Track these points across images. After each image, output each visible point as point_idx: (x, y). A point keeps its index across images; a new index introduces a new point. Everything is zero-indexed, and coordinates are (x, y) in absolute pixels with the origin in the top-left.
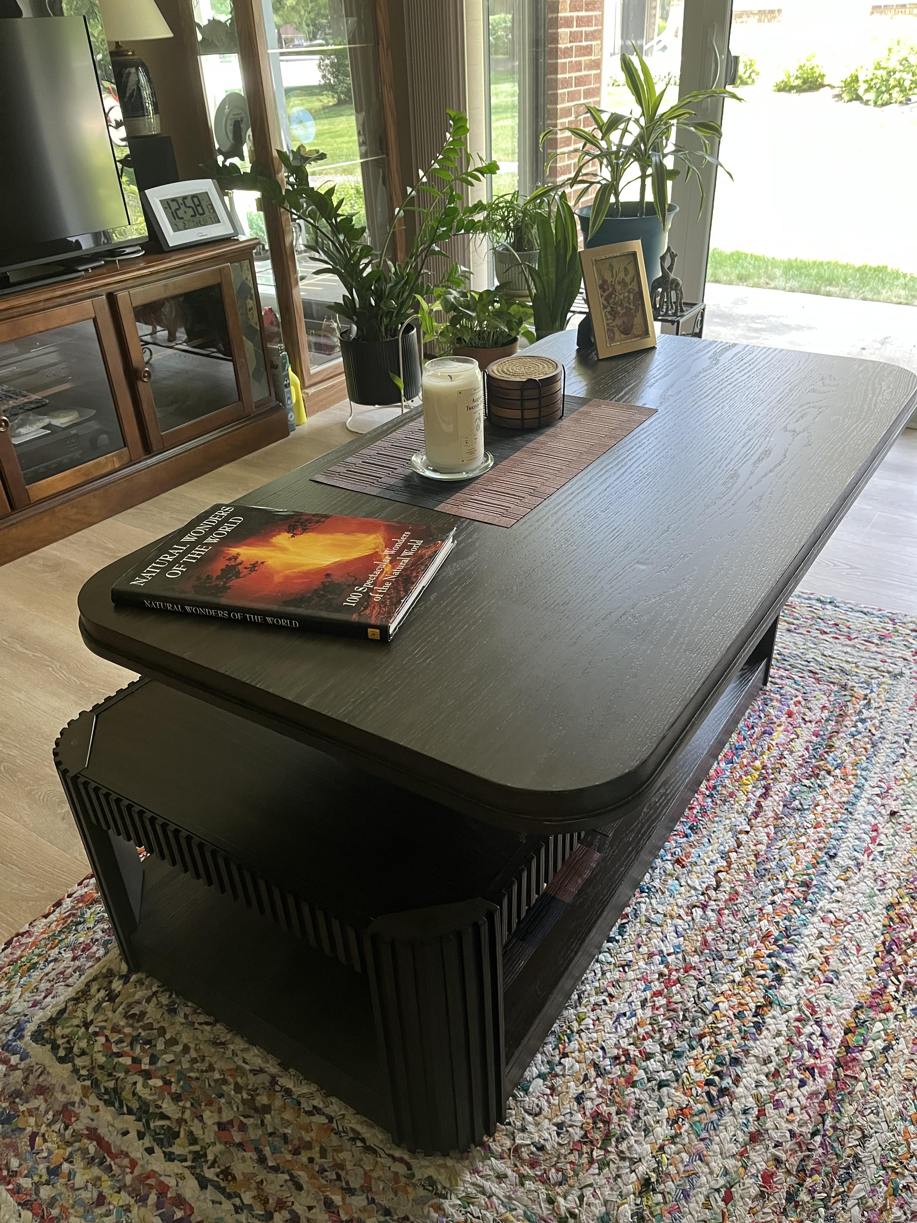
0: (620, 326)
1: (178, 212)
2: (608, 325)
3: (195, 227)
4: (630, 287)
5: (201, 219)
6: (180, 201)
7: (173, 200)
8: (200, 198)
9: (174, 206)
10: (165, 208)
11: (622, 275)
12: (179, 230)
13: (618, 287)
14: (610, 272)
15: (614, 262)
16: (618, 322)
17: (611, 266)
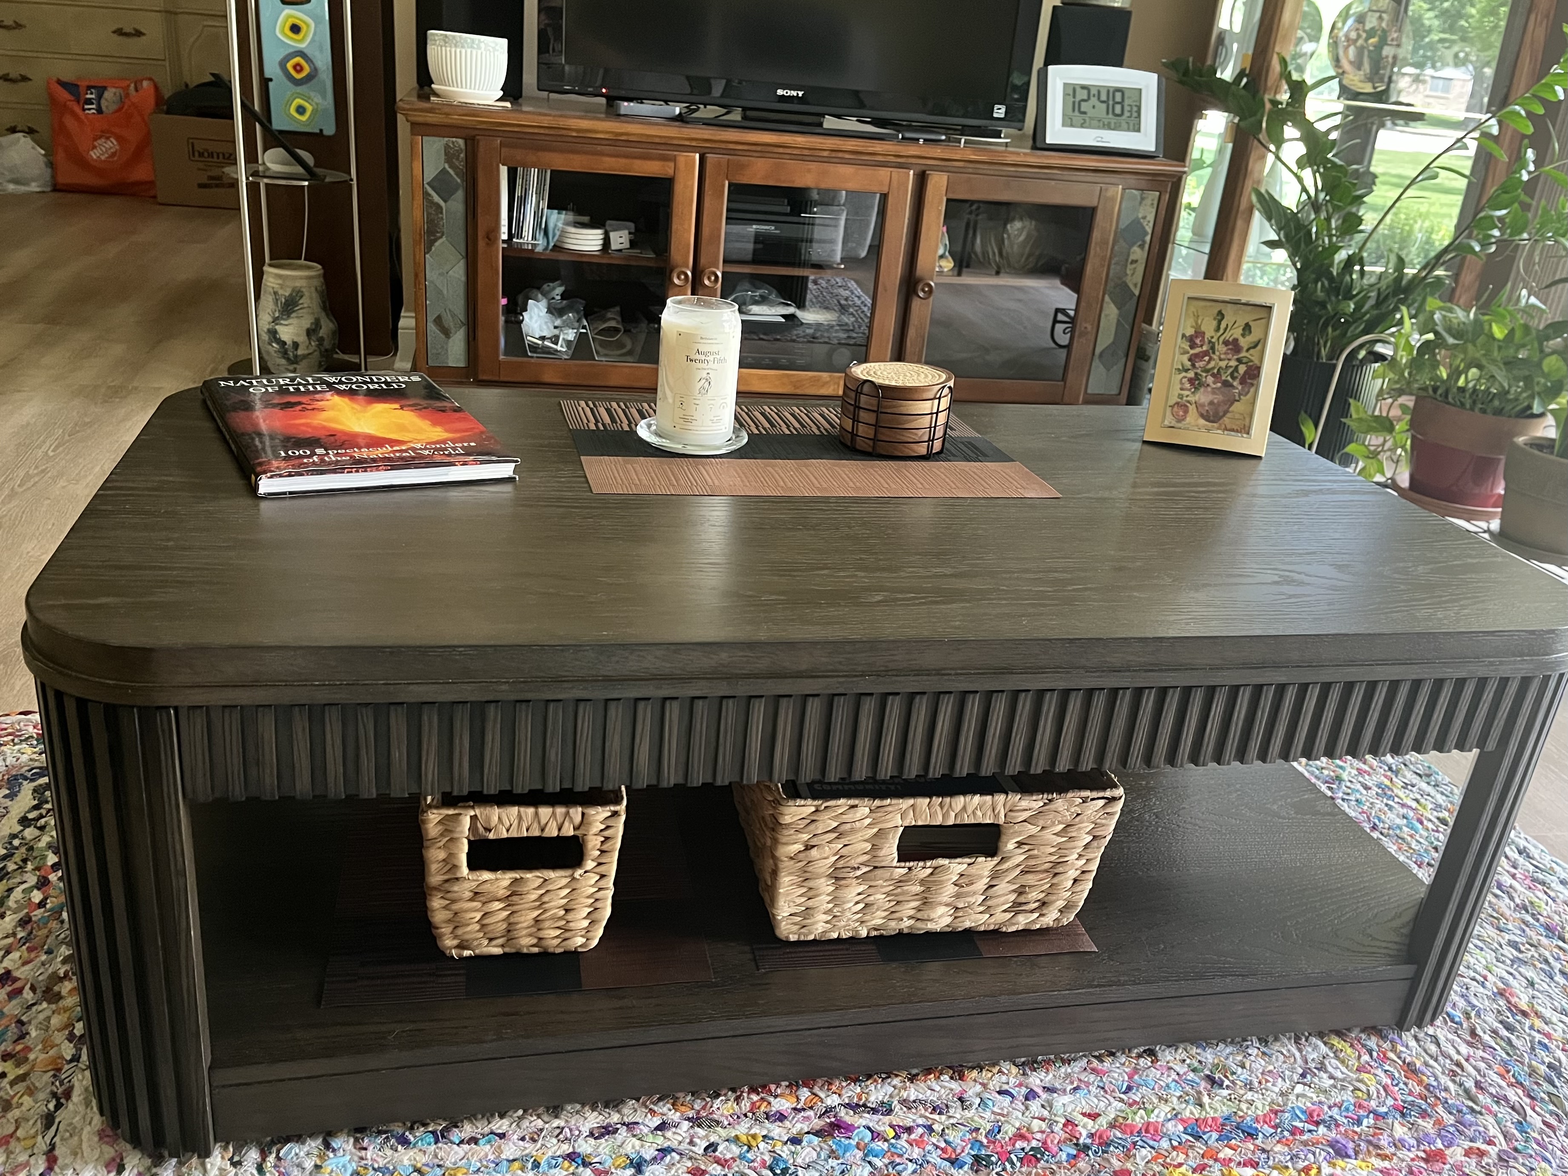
0: (1203, 405)
1: (1083, 104)
2: (1181, 396)
3: (1098, 128)
4: (1243, 354)
5: (1113, 121)
6: (1094, 91)
7: (1083, 87)
8: (1126, 96)
9: (1082, 94)
10: (1066, 95)
11: (1237, 333)
12: (1072, 126)
13: (1221, 348)
14: (1215, 323)
15: (1228, 311)
16: (1203, 397)
17: (1221, 315)
